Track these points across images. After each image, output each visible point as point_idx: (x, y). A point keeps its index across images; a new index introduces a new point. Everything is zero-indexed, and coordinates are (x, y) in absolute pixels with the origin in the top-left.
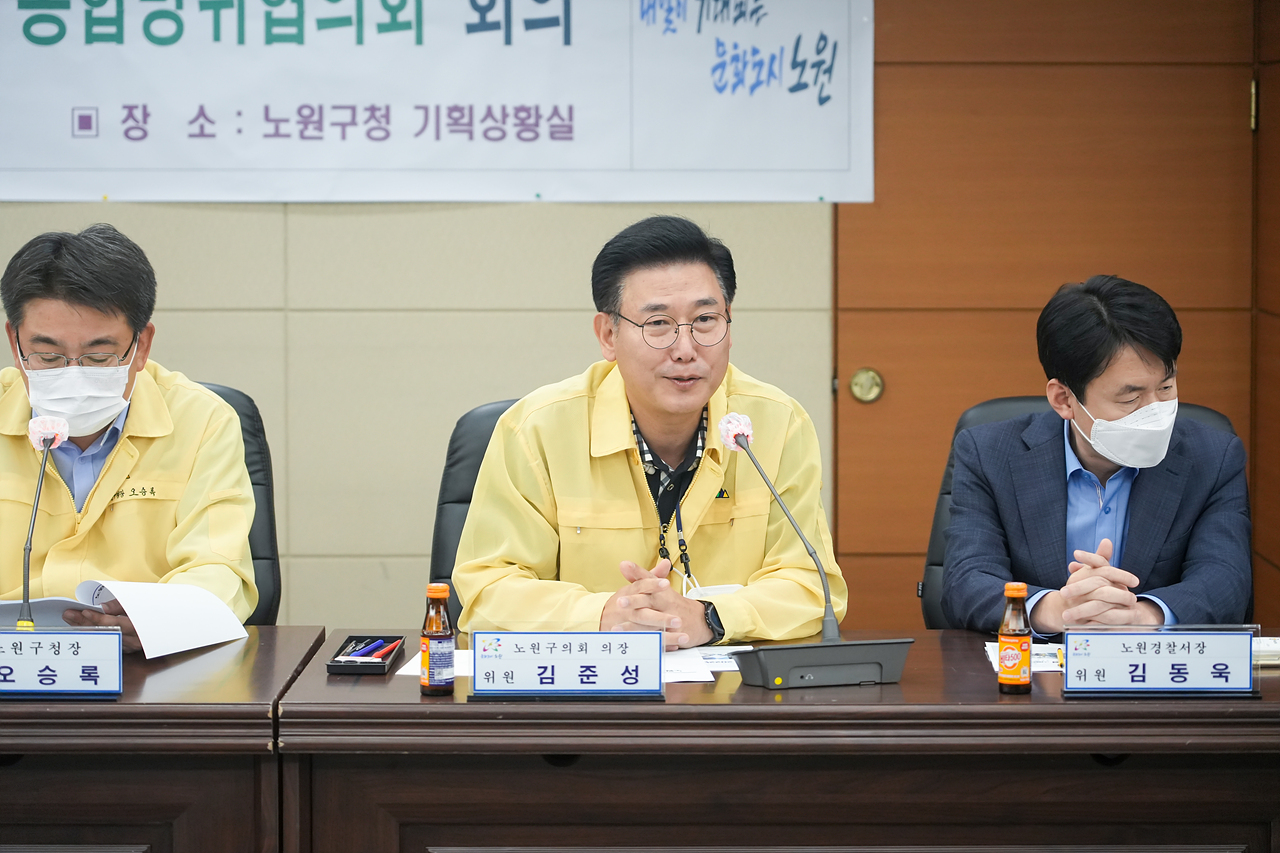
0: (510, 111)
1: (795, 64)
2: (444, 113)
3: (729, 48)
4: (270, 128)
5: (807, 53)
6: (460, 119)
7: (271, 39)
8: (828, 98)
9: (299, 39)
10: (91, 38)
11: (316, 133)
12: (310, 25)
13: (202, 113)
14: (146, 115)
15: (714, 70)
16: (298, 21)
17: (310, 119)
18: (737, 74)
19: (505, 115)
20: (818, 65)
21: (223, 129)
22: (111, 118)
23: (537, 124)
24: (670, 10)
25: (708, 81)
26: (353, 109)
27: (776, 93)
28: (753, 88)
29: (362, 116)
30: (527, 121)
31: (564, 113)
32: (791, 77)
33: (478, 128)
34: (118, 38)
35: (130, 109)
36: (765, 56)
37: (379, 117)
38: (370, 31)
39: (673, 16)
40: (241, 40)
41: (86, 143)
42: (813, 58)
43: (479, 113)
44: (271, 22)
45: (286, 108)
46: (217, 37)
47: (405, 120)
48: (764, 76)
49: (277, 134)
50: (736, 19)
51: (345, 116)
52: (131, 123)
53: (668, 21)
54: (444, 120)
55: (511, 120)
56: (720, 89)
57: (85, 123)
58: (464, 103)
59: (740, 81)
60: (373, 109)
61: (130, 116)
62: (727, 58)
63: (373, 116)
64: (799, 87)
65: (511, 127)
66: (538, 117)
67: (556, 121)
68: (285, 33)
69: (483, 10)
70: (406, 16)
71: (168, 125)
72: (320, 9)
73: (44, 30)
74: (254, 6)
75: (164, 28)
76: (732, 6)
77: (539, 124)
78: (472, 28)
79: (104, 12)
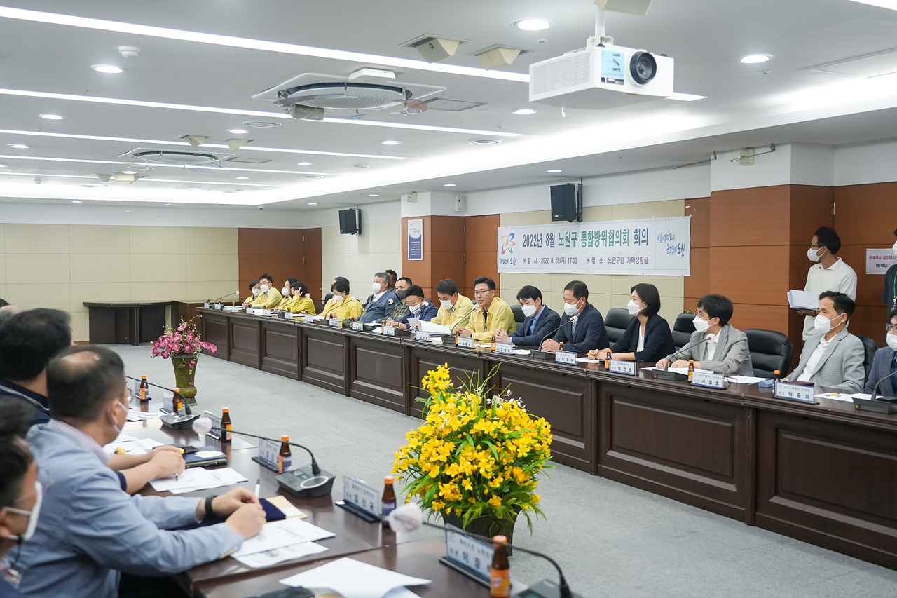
0: (639, 258)
1: (679, 249)
2: (631, 258)
3: (669, 245)
4: (609, 261)
5: (680, 247)
6: (633, 260)
7: (610, 245)
8: (684, 255)
9: (613, 245)
10: (589, 246)
11: (615, 262)
13: (601, 259)
14: (595, 259)
15: (667, 250)
16: (613, 242)
17: (614, 259)
18: (670, 250)
20: (682, 248)
21: (603, 261)
22: (591, 260)
24: (661, 238)
25: (666, 252)
26: (619, 257)
27: (676, 254)
28: (673, 253)
29: (620, 259)
30: (641, 260)
31: (646, 259)
32: (678, 251)
33: (635, 261)
34: (592, 246)
35: (593, 258)
36: (674, 247)
38: (622, 243)
39: (661, 240)
40: (606, 245)
43: (635, 259)
44: (610, 242)
45: (611, 258)
46: (603, 245)
47: (626, 260)
48: (674, 251)
49: (610, 263)
50: (670, 240)
51: (618, 259)
52: (593, 261)
54: (631, 260)
55: (639, 260)
56: (668, 254)
57: (588, 260)
58: (633, 257)
59: (671, 252)
60: (622, 258)
62: (669, 247)
64: (679, 253)
65: (640, 262)
66: (643, 259)
68: (611, 244)
69: (636, 239)
70: (626, 241)
71: (597, 261)
72: (616, 240)
73: (584, 244)
74: (608, 239)
75: (597, 244)
76: (669, 237)
77: (643, 261)
78: (635, 242)
79: (591, 241)
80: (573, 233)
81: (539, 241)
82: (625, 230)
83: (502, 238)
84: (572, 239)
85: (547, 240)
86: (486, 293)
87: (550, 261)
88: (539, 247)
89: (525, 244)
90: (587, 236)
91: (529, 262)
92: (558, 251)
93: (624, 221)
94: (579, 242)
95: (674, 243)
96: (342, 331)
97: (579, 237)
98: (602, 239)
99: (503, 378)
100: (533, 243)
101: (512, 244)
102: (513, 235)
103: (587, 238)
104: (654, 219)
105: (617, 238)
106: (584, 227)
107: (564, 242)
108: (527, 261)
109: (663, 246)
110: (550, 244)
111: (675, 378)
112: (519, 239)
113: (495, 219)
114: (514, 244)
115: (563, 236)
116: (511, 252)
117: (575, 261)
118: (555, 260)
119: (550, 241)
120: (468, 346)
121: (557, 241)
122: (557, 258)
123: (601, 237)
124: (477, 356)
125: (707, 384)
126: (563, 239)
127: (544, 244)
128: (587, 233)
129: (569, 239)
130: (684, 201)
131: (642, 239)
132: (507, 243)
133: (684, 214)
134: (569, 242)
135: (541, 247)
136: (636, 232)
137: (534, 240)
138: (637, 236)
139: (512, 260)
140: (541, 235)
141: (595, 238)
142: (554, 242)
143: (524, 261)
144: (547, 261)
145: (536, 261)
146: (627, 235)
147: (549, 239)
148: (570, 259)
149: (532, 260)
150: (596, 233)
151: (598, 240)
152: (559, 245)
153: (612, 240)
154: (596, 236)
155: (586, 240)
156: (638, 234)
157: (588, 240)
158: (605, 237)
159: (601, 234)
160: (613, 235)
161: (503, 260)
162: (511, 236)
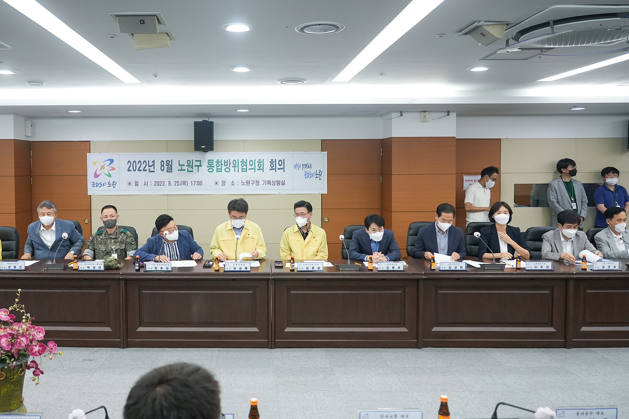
0: (276, 181)
1: (316, 174)
2: (267, 181)
5: (318, 173)
6: (269, 182)
7: (243, 171)
8: (321, 179)
9: (246, 171)
10: (217, 171)
11: (249, 184)
12: (248, 169)
13: (233, 182)
14: (225, 182)
15: (305, 175)
16: (246, 169)
17: (248, 182)
21: (236, 184)
22: (220, 183)
23: (280, 183)
25: (304, 177)
27: (313, 178)
28: (310, 178)
29: (255, 182)
30: (278, 183)
31: (283, 181)
32: (315, 176)
33: (271, 184)
34: (221, 171)
36: (312, 173)
37: (258, 182)
38: (256, 170)
39: (299, 168)
40: (238, 171)
41: (217, 186)
43: (272, 181)
44: (242, 169)
45: (244, 181)
46: (234, 171)
47: (261, 183)
48: (312, 176)
49: (243, 185)
50: (308, 168)
51: (252, 182)
54: (267, 183)
56: (306, 178)
57: (216, 183)
58: (269, 180)
59: (308, 177)
60: (257, 181)
61: (223, 182)
62: (307, 173)
64: (317, 177)
65: (276, 183)
69: (272, 167)
70: (262, 168)
71: (228, 183)
72: (249, 167)
73: (211, 170)
74: (240, 167)
75: (227, 170)
76: (307, 166)
78: (270, 170)
79: (220, 167)
80: (196, 161)
81: (149, 166)
82: (260, 160)
83: (94, 163)
84: (195, 166)
85: (163, 166)
87: (166, 183)
88: (150, 171)
90: (215, 164)
91: (137, 185)
92: (176, 175)
93: (259, 153)
94: (204, 168)
95: (312, 170)
97: (205, 165)
98: (233, 167)
100: (142, 168)
101: (110, 168)
102: (112, 161)
104: (291, 152)
105: (251, 165)
106: (210, 155)
107: (184, 168)
108: (133, 184)
109: (301, 172)
110: (166, 169)
112: (121, 164)
113: (86, 146)
114: (113, 169)
115: (184, 162)
116: (109, 175)
117: (200, 183)
118: (173, 183)
119: (166, 167)
121: (175, 167)
122: (176, 182)
123: (232, 165)
126: (184, 165)
127: (157, 170)
128: (215, 161)
129: (192, 166)
130: (321, 141)
131: (278, 167)
133: (321, 150)
134: (192, 168)
135: (154, 172)
136: (272, 162)
137: (143, 166)
138: (273, 164)
139: (111, 183)
140: (153, 162)
141: (225, 165)
142: (172, 168)
143: (130, 184)
144: (162, 184)
145: (146, 184)
146: (262, 164)
147: (165, 165)
148: (193, 183)
149: (141, 183)
150: (226, 161)
151: (228, 167)
152: (179, 170)
153: (245, 167)
154: (226, 164)
155: (214, 167)
156: (274, 163)
157: (216, 167)
158: (237, 165)
159: (231, 162)
160: (246, 163)
161: (95, 183)
162: (109, 162)
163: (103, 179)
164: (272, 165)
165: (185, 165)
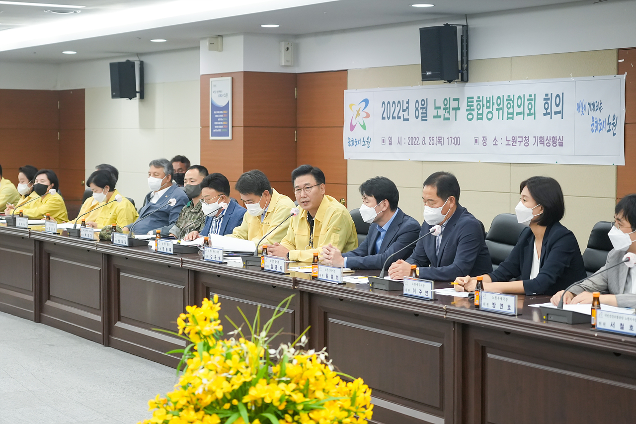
0: (551, 138)
1: (609, 124)
2: (539, 138)
3: (595, 119)
4: (507, 143)
5: (611, 121)
6: (541, 140)
7: (508, 118)
8: (615, 134)
9: (512, 118)
10: (478, 119)
11: (515, 144)
12: (515, 114)
13: (495, 139)
14: (486, 139)
15: (591, 126)
16: (512, 114)
17: (514, 140)
18: (596, 127)
19: (550, 139)
20: (613, 124)
21: (499, 143)
22: (480, 140)
23: (556, 142)
24: (583, 108)
25: (590, 129)
26: (522, 137)
27: (604, 131)
28: (600, 131)
30: (554, 141)
31: (561, 139)
32: (607, 128)
33: (545, 143)
34: (482, 119)
35: (484, 137)
36: (602, 121)
38: (526, 115)
39: (583, 110)
40: (503, 119)
41: (476, 147)
42: (612, 122)
43: (545, 139)
44: (508, 114)
45: (509, 138)
46: (499, 119)
47: (532, 140)
48: (602, 128)
49: (508, 145)
50: (596, 110)
51: (520, 139)
52: (484, 141)
53: (582, 111)
54: (539, 141)
55: (551, 141)
56: (593, 131)
57: (476, 141)
58: (542, 136)
59: (597, 129)
60: (525, 137)
61: (484, 139)
62: (594, 122)
63: (526, 140)
64: (609, 131)
65: (551, 143)
66: (557, 140)
67: (560, 141)
68: (510, 117)
69: (546, 109)
70: (532, 111)
71: (490, 142)
72: (517, 110)
73: (470, 117)
74: (505, 110)
75: (490, 116)
76: (595, 106)
77: (557, 142)
78: (545, 115)
79: (480, 112)
80: (454, 100)
81: (404, 111)
82: (530, 96)
83: (351, 106)
84: (453, 109)
86: (314, 189)
87: (421, 141)
88: (403, 120)
89: (385, 115)
90: (475, 104)
91: (390, 143)
92: (433, 127)
93: (529, 81)
94: (463, 113)
95: (602, 116)
96: (97, 246)
97: (464, 105)
98: (497, 109)
99: (330, 320)
100: (396, 115)
101: (365, 115)
102: (367, 102)
103: (475, 107)
104: (573, 79)
105: (519, 107)
106: (471, 90)
107: (441, 112)
108: (387, 142)
109: (586, 119)
110: (420, 115)
111: (573, 320)
112: (375, 108)
113: (340, 78)
114: (368, 116)
115: (440, 103)
116: (364, 127)
118: (427, 141)
119: (421, 111)
120: (279, 270)
121: (431, 112)
122: (431, 138)
123: (496, 106)
124: (291, 285)
125: (617, 328)
126: (439, 108)
127: (412, 117)
128: (475, 99)
129: (449, 109)
130: (615, 53)
131: (555, 109)
132: (358, 114)
133: (616, 72)
134: (449, 112)
135: (407, 120)
136: (546, 99)
137: (397, 109)
138: (547, 103)
139: (366, 139)
140: (408, 103)
141: (488, 107)
142: (426, 113)
143: (383, 141)
144: (417, 141)
145: (399, 143)
146: (533, 102)
147: (419, 109)
148: (450, 139)
149: (395, 141)
150: (488, 99)
151: (491, 110)
152: (435, 117)
153: (511, 111)
154: (488, 104)
155: (473, 110)
156: (549, 102)
157: (476, 110)
158: (501, 106)
159: (495, 101)
160: (513, 102)
161: (351, 140)
162: (364, 103)
163: (358, 133)
164: (546, 106)
165: (442, 108)
